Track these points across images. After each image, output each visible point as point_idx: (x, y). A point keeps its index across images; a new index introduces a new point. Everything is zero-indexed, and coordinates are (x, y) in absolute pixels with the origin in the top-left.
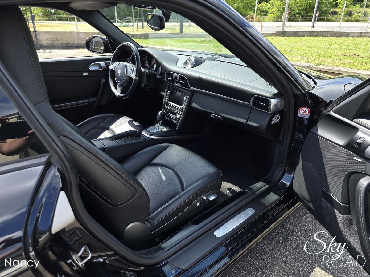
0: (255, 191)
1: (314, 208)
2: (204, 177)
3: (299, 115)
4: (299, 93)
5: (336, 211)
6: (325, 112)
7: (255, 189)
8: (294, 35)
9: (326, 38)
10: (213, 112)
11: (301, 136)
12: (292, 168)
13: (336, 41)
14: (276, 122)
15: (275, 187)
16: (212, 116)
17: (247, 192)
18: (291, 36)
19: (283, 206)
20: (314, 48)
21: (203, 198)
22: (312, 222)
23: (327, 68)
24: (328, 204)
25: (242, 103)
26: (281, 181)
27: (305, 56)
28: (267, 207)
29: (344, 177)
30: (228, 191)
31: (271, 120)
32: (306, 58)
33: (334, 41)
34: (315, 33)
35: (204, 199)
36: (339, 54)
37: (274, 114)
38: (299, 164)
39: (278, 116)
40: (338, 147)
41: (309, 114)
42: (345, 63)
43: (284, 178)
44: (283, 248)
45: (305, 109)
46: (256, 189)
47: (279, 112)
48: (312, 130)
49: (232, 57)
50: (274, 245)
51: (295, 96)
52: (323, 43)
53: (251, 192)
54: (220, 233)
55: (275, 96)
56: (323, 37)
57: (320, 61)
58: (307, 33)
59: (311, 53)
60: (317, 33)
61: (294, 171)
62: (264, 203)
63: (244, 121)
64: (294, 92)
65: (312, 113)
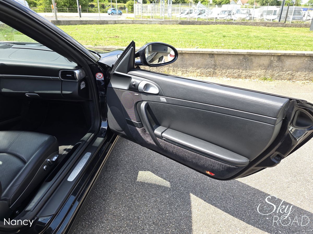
0: (86, 140)
1: (126, 134)
2: (41, 146)
3: (97, 79)
4: (92, 63)
5: (137, 128)
6: (111, 73)
7: (85, 140)
8: (68, 23)
9: (93, 26)
10: (28, 92)
11: (103, 93)
12: (105, 117)
13: (101, 27)
14: (83, 87)
15: (98, 133)
16: (27, 96)
17: (80, 143)
18: (66, 25)
19: (108, 143)
20: (88, 33)
21: (47, 161)
22: (128, 149)
23: (103, 48)
24: (132, 126)
25: (52, 78)
26: (101, 127)
27: (83, 40)
28: (98, 147)
29: (134, 107)
30: (65, 151)
31: (79, 87)
32: (85, 41)
33: (99, 28)
34: (84, 22)
35: (49, 161)
36: (106, 36)
37: (81, 81)
38: (108, 110)
39: (83, 82)
40: (125, 91)
41: (103, 77)
42: (112, 42)
43: (102, 125)
44: (117, 171)
45: (99, 74)
46: (87, 139)
47: (83, 79)
48: (108, 86)
49: (25, 44)
50: (111, 173)
51: (90, 66)
52: (93, 30)
53: (84, 142)
54: (72, 178)
55: (77, 68)
56: (91, 25)
57: (95, 43)
58: (78, 22)
59: (87, 37)
60: (85, 22)
61: (107, 118)
62: (96, 146)
63: (59, 92)
64: (89, 64)
65: (105, 76)
